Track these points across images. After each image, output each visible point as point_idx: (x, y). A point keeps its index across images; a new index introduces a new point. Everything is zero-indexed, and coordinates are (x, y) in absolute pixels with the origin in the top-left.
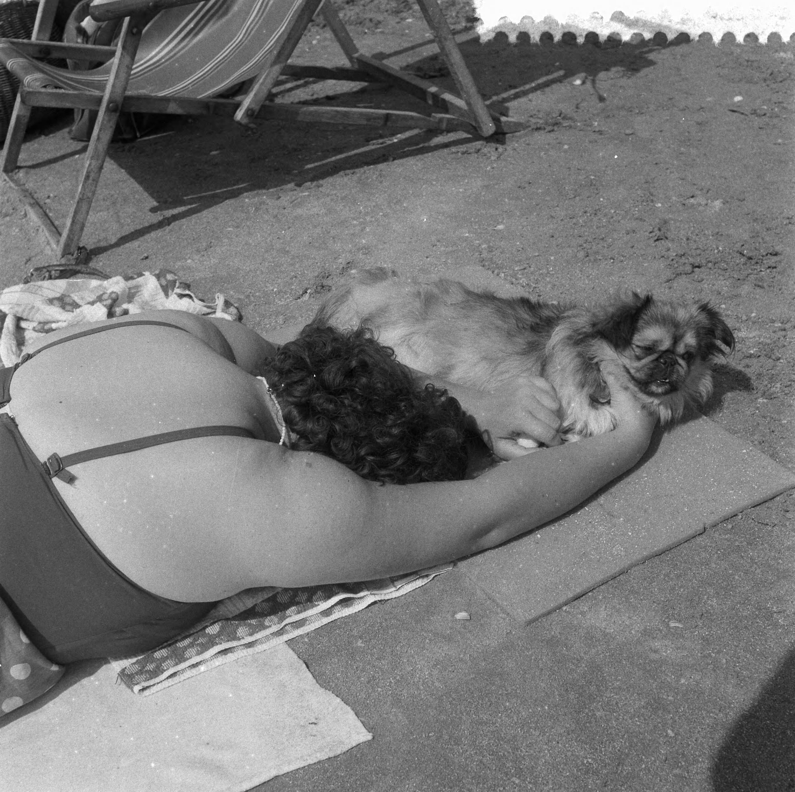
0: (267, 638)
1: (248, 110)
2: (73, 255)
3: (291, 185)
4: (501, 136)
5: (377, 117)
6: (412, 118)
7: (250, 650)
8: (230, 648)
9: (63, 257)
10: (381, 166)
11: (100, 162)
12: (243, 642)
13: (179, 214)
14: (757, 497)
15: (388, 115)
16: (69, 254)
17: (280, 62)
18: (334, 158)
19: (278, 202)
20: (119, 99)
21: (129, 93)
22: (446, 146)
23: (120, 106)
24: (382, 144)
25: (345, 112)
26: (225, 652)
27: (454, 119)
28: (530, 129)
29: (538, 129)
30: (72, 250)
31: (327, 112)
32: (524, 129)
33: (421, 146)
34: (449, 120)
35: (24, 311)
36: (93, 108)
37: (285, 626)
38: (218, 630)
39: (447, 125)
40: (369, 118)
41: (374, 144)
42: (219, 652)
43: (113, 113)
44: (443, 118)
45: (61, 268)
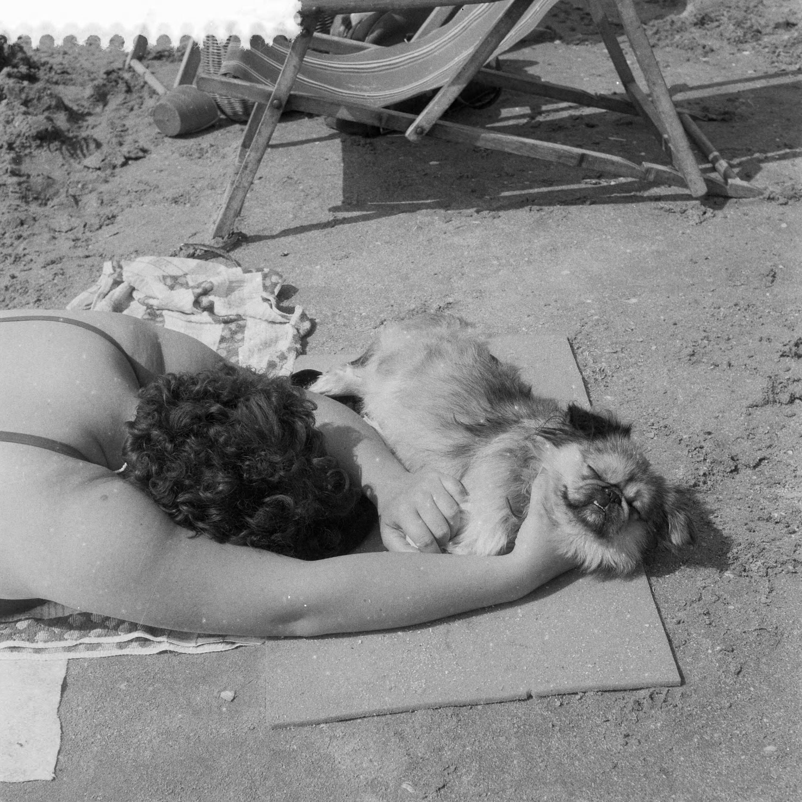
0: (56, 649)
1: (417, 127)
2: (223, 238)
3: (472, 210)
4: (721, 199)
5: (571, 156)
6: (613, 163)
7: (37, 656)
8: (19, 647)
9: (214, 238)
11: (259, 154)
12: (34, 645)
14: (613, 682)
15: (583, 156)
16: (220, 237)
17: (459, 84)
20: (285, 99)
21: (292, 92)
22: (658, 199)
23: (284, 103)
24: (596, 184)
25: (533, 145)
26: (13, 649)
27: (664, 172)
28: (761, 197)
29: (770, 199)
30: (223, 234)
31: (512, 142)
32: (754, 196)
33: (632, 194)
34: (658, 171)
36: (263, 102)
37: (80, 644)
38: (25, 626)
39: (655, 177)
40: (560, 155)
42: (10, 648)
43: (276, 110)
44: (652, 168)
45: (206, 249)
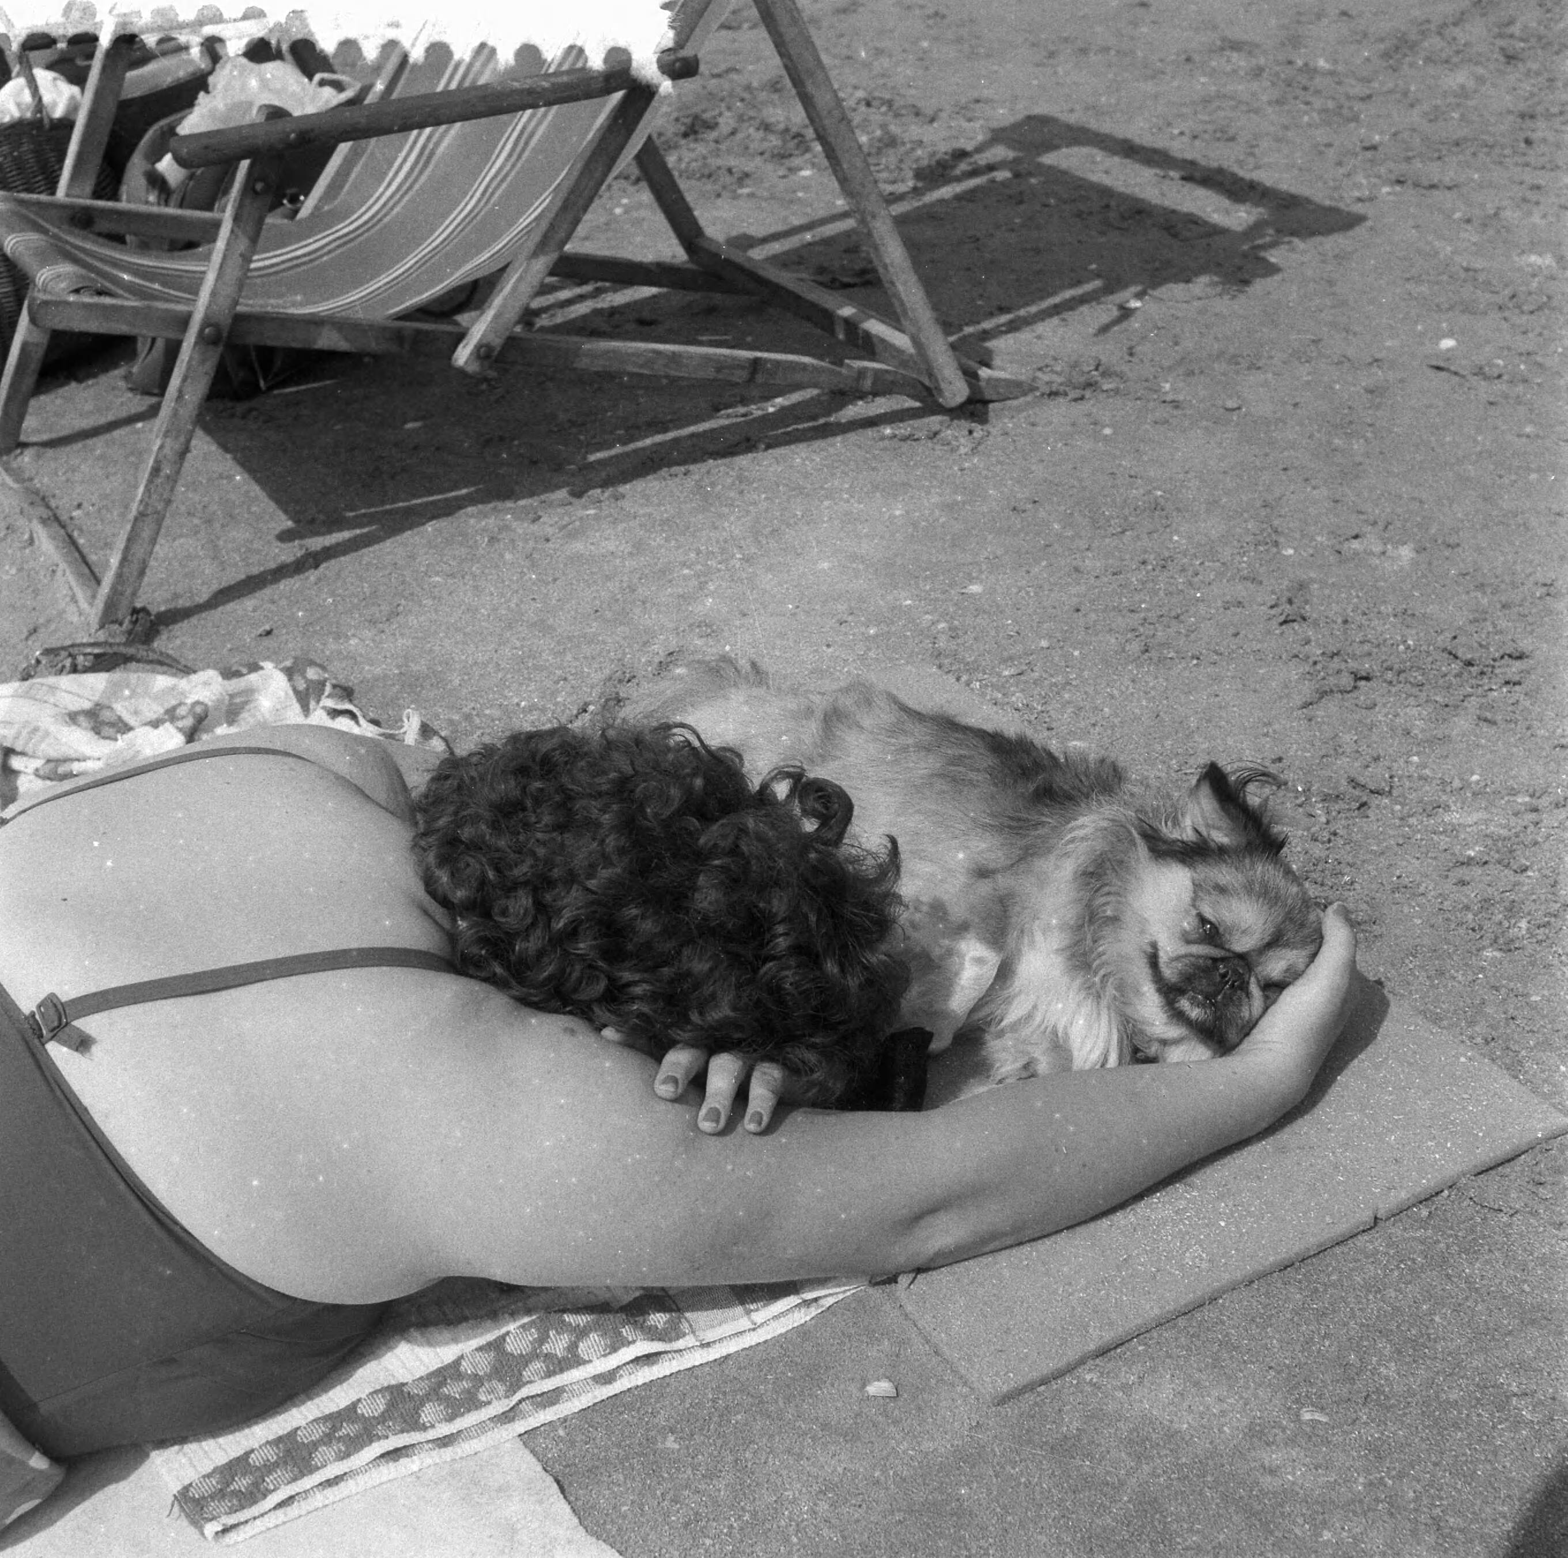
0: (481, 1428)
1: (479, 347)
2: (121, 624)
3: (562, 494)
4: (979, 406)
5: (737, 365)
6: (804, 367)
7: (447, 1453)
8: (405, 1447)
9: (102, 626)
10: (743, 461)
11: (182, 439)
12: (431, 1434)
13: (338, 544)
14: (1484, 1154)
15: (756, 361)
16: (113, 622)
17: (546, 254)
18: (648, 441)
19: (535, 527)
20: (226, 321)
21: (239, 308)
22: (871, 422)
23: (225, 334)
24: (744, 415)
25: (674, 353)
26: (394, 1455)
27: (887, 371)
28: (1038, 394)
29: (1053, 394)
30: (120, 616)
31: (637, 354)
32: (1025, 394)
33: (822, 421)
34: (876, 372)
35: (16, 738)
36: (172, 335)
37: (520, 1402)
38: (382, 1408)
39: (873, 384)
40: (720, 365)
41: (728, 416)
42: (382, 1456)
43: (211, 347)
44: (866, 368)
45: (97, 651)
